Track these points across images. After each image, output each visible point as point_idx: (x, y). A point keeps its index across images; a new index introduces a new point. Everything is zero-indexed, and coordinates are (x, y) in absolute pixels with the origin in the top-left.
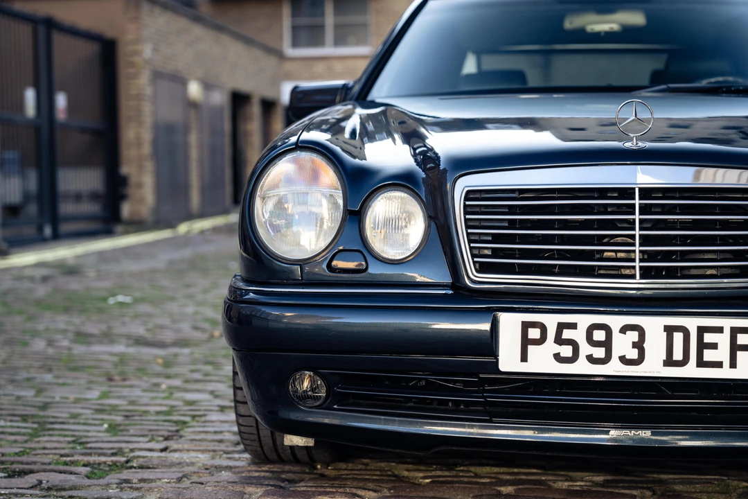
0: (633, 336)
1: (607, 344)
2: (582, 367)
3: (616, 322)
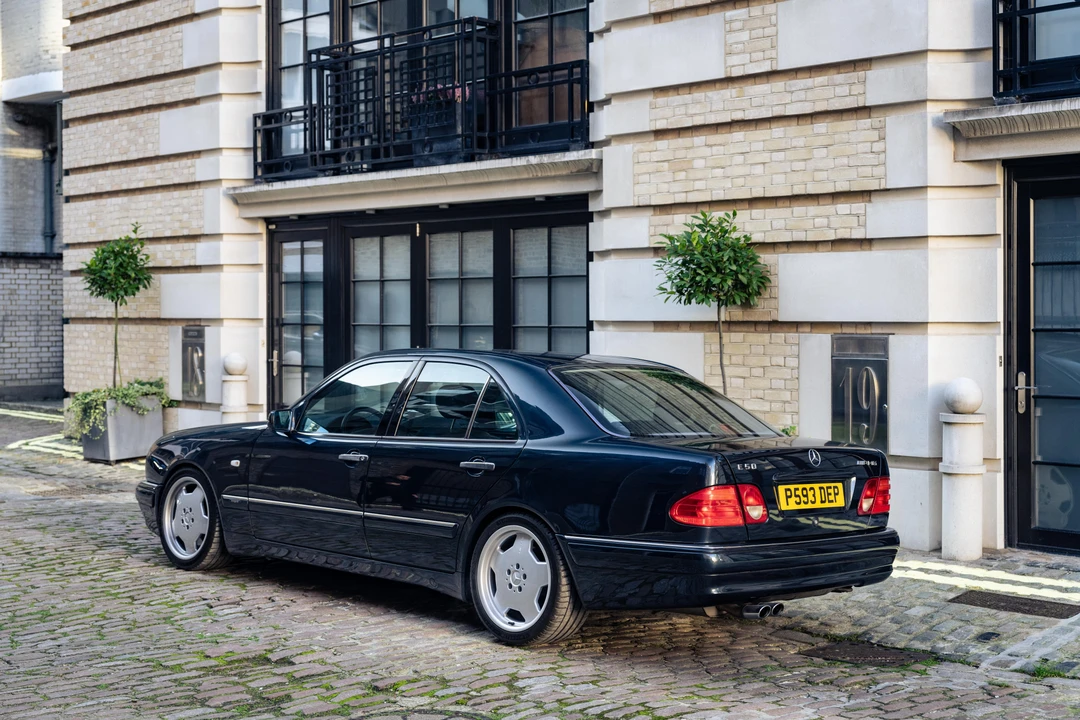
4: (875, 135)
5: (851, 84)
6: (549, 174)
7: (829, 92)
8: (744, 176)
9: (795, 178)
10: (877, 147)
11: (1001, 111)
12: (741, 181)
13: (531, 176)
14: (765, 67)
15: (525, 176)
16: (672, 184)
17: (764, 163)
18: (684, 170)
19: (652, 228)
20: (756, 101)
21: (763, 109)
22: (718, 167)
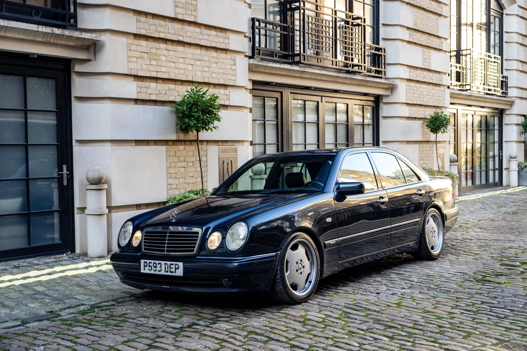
0: (160, 265)
1: (156, 267)
2: (152, 272)
3: (157, 262)
4: (232, 62)
5: (224, 38)
6: (60, 42)
7: (216, 39)
8: (184, 69)
9: (205, 74)
10: (233, 67)
11: (267, 64)
12: (182, 71)
13: (45, 40)
14: (192, 19)
15: (40, 39)
16: (149, 66)
17: (192, 65)
18: (155, 60)
19: (139, 89)
20: (189, 34)
21: (192, 39)
22: (172, 62)
